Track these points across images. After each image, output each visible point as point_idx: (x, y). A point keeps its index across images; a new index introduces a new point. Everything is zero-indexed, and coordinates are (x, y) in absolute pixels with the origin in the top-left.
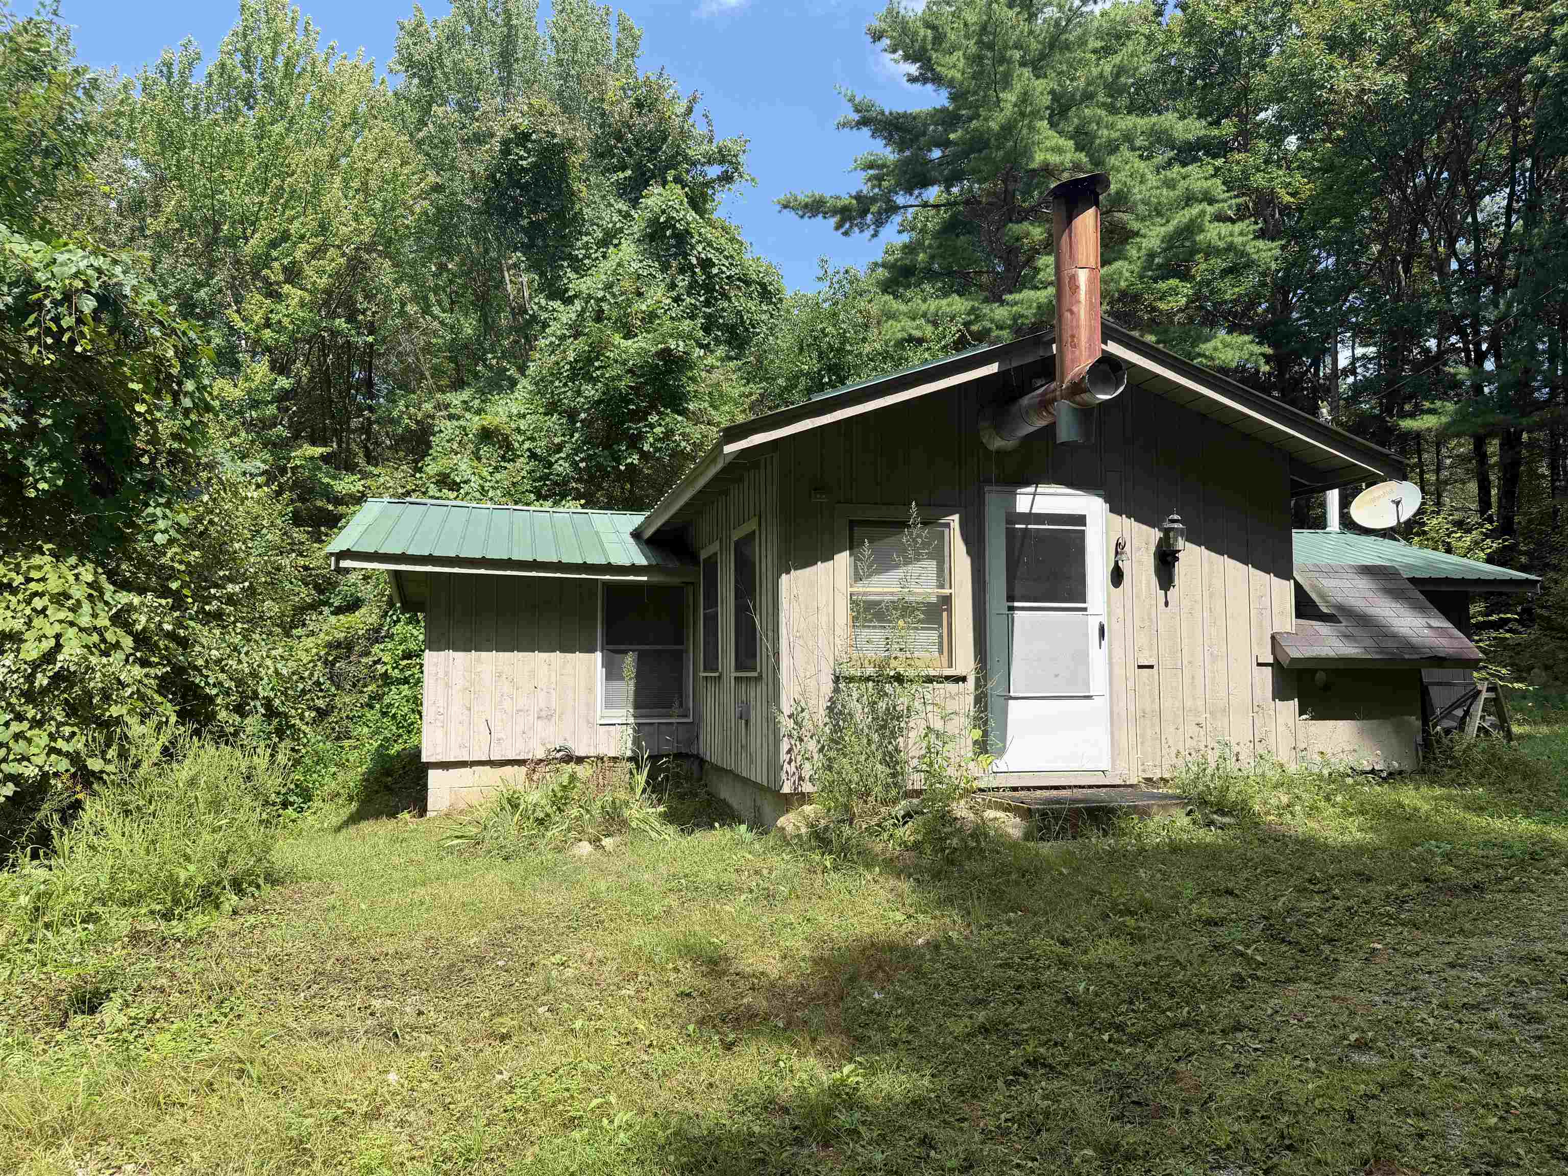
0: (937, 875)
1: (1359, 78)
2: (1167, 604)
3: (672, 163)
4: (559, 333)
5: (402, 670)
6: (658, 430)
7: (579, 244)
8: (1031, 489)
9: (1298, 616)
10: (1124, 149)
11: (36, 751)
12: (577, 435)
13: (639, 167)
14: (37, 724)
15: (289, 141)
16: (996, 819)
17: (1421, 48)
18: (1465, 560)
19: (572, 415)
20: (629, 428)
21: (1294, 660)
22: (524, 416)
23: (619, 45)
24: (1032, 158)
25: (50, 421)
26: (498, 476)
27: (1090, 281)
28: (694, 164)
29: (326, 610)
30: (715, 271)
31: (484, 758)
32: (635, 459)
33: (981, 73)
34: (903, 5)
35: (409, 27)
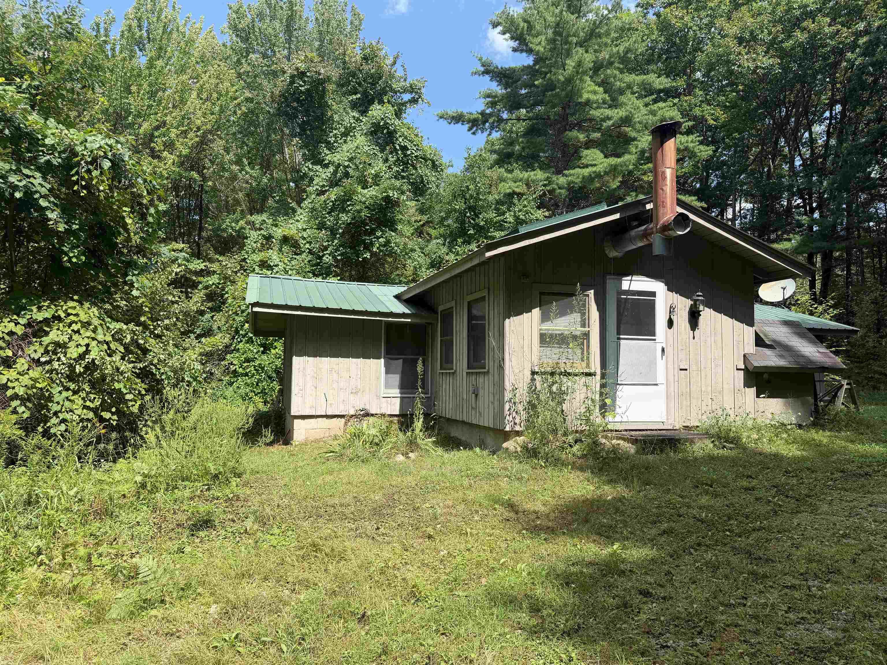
0: (600, 470)
1: (754, 60)
2: (694, 338)
3: (383, 92)
4: (321, 184)
5: (244, 369)
6: (381, 240)
7: (331, 134)
8: (629, 278)
9: (756, 345)
10: (628, 92)
11: (77, 407)
12: (336, 241)
13: (365, 94)
14: (75, 392)
15: (166, 71)
16: (619, 444)
17: (788, 45)
18: (819, 319)
19: (333, 232)
20: (365, 239)
21: (756, 367)
22: (305, 230)
23: (352, 23)
24: (581, 96)
25: (77, 227)
26: (293, 263)
27: (672, 174)
28: (396, 92)
29: (192, 336)
30: (409, 152)
31: (323, 414)
32: (368, 255)
33: (555, 49)
34: (512, 9)
35: (235, 9)
